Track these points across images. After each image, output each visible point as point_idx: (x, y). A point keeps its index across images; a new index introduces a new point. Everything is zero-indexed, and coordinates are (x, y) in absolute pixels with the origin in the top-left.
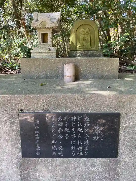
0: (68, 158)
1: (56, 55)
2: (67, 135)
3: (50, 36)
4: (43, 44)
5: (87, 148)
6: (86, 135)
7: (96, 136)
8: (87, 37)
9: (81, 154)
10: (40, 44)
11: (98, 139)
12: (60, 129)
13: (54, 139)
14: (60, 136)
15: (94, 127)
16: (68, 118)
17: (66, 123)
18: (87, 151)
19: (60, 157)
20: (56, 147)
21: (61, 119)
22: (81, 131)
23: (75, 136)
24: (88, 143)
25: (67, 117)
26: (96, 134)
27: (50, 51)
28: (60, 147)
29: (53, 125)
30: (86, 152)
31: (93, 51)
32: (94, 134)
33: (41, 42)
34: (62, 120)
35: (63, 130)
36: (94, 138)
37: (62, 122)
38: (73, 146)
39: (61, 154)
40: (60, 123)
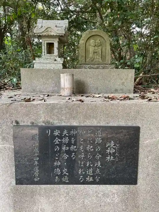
0: (75, 185)
1: (62, 66)
2: (74, 155)
3: (56, 45)
4: (48, 55)
5: (98, 171)
6: (98, 154)
7: (109, 156)
8: (98, 49)
9: (91, 179)
10: (45, 55)
11: (112, 160)
12: (65, 147)
13: (57, 160)
14: (65, 155)
15: (107, 143)
16: (76, 132)
17: (73, 139)
18: (98, 175)
19: (65, 183)
20: (59, 170)
21: (67, 133)
22: (91, 149)
23: (83, 156)
24: (100, 165)
25: (74, 131)
26: (110, 153)
27: (55, 62)
28: (65, 171)
29: (55, 141)
30: (98, 177)
31: (105, 65)
32: (107, 153)
33: (46, 52)
34: (68, 135)
35: (68, 148)
36: (107, 158)
37: (68, 138)
38: (82, 168)
39: (66, 179)
40: (65, 139)
